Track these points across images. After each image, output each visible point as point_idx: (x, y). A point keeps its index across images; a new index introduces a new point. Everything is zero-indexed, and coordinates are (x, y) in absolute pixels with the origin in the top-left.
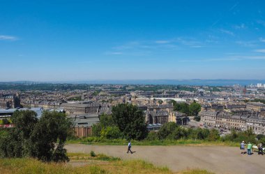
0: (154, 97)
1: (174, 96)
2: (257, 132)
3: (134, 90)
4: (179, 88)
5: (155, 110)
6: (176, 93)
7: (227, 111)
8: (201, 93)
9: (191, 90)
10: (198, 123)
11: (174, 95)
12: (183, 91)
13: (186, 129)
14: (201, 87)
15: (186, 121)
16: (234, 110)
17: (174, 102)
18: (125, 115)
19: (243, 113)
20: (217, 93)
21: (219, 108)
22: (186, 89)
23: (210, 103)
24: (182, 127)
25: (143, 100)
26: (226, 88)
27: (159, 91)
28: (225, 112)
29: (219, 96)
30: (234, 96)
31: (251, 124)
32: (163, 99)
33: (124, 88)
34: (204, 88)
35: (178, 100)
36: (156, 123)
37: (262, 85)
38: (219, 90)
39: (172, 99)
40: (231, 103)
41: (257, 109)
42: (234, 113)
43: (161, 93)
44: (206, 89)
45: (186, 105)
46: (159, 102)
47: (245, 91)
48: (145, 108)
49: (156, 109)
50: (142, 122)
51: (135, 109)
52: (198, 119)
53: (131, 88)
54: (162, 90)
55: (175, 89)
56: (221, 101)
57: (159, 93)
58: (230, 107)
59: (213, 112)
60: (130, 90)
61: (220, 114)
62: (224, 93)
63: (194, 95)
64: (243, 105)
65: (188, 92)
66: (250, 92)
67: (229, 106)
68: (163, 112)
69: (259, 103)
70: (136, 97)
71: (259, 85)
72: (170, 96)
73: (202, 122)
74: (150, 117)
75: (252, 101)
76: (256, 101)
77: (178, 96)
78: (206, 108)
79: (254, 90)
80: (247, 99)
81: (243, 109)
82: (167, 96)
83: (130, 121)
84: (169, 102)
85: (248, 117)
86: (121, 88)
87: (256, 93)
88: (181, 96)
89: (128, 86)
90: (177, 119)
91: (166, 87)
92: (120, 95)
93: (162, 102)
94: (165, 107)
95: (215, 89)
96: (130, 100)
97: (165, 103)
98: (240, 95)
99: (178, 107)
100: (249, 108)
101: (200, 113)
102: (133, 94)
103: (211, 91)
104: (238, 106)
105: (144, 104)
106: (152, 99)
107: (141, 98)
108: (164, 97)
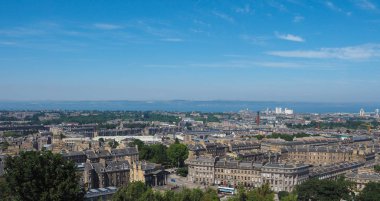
0: (100, 135)
1: (139, 133)
2: (277, 188)
3: (57, 122)
4: (148, 116)
5: (102, 161)
6: (144, 126)
7: (231, 155)
8: (188, 124)
9: (171, 119)
10: (184, 179)
11: (139, 129)
12: (156, 123)
13: (163, 193)
14: (188, 115)
15: (163, 178)
16: (243, 153)
17: (140, 143)
18: (36, 174)
19: (257, 157)
20: (215, 125)
21: (218, 150)
22: (161, 118)
23: (202, 143)
24: (154, 190)
25: (78, 142)
26: (229, 117)
27: (110, 123)
28: (228, 157)
29: (217, 131)
30: (241, 130)
31: (268, 175)
32: (118, 139)
33: (36, 118)
34: (192, 117)
35: (146, 139)
36: (106, 185)
37: (283, 109)
38: (217, 120)
39: (137, 137)
40: (237, 142)
41: (276, 150)
42: (243, 158)
43: (113, 127)
44: (196, 119)
45: (162, 148)
46: (110, 144)
47: (258, 121)
48: (82, 158)
49: (105, 158)
50: (74, 187)
51: (59, 160)
52: (185, 174)
53: (51, 117)
54: (116, 121)
55: (141, 119)
56: (221, 139)
57: (108, 127)
58: (236, 148)
59: (209, 158)
60: (49, 123)
61: (221, 161)
62: (226, 125)
63: (176, 130)
64: (255, 144)
65: (165, 124)
66: (265, 122)
67: (234, 146)
68: (118, 163)
69: (280, 140)
70: (62, 137)
71: (278, 111)
72: (132, 133)
73: (190, 178)
74: (94, 175)
75: (269, 137)
76: (275, 136)
77: (147, 132)
78: (197, 153)
79: (271, 118)
80: (261, 133)
81: (255, 151)
82: (126, 133)
83: (47, 187)
84: (130, 145)
85: (264, 164)
86: (27, 118)
87: (274, 124)
88: (152, 132)
89: (43, 114)
90: (145, 176)
91: (124, 115)
92: (26, 134)
93: (116, 144)
94: (123, 153)
95: (212, 118)
96: (49, 142)
97: (122, 146)
98: (250, 127)
99: (147, 153)
100: (264, 149)
101: (186, 162)
102: (55, 130)
103: (204, 120)
104: (248, 147)
105: (80, 150)
106: (97, 138)
107: (72, 138)
108: (120, 134)
